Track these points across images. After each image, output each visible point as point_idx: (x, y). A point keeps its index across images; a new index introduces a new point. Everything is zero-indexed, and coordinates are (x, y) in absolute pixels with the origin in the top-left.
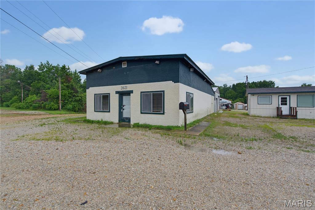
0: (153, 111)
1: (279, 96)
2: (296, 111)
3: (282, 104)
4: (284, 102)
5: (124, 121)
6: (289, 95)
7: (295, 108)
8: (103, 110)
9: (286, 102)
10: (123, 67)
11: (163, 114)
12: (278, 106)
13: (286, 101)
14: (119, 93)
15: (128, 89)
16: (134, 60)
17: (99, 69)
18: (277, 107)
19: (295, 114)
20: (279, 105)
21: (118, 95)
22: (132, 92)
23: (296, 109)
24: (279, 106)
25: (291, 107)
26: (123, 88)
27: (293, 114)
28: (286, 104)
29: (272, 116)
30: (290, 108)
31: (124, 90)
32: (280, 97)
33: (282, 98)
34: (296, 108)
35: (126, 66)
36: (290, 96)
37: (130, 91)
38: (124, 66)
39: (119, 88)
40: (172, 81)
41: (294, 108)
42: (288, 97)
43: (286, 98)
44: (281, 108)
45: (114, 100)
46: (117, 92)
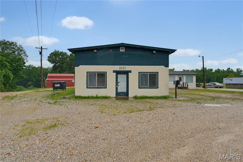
0: (149, 86)
1: (178, 76)
2: (187, 85)
5: (120, 95)
6: (182, 76)
8: (98, 86)
10: (120, 51)
11: (158, 88)
14: (116, 72)
15: (126, 70)
16: (136, 47)
17: (95, 50)
21: (115, 74)
22: (130, 72)
25: (184, 83)
26: (120, 68)
31: (123, 70)
34: (187, 83)
35: (124, 51)
37: (129, 71)
38: (122, 50)
39: (117, 68)
40: (164, 66)
42: (182, 77)
43: (181, 78)
44: (181, 83)
45: (111, 78)
46: (114, 71)
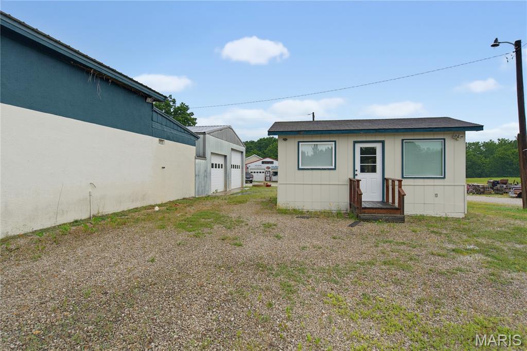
1: (355, 142)
2: (399, 192)
3: (363, 170)
4: (368, 161)
6: (382, 139)
7: (397, 183)
9: (375, 162)
12: (352, 177)
13: (374, 160)
18: (351, 180)
19: (397, 205)
20: (354, 170)
23: (400, 186)
24: (355, 175)
25: (387, 180)
27: (390, 201)
28: (374, 170)
29: (334, 208)
30: (385, 180)
32: (358, 147)
33: (363, 151)
34: (400, 181)
36: (383, 142)
41: (393, 181)
42: (378, 147)
43: (373, 151)
44: (358, 182)
